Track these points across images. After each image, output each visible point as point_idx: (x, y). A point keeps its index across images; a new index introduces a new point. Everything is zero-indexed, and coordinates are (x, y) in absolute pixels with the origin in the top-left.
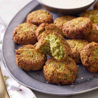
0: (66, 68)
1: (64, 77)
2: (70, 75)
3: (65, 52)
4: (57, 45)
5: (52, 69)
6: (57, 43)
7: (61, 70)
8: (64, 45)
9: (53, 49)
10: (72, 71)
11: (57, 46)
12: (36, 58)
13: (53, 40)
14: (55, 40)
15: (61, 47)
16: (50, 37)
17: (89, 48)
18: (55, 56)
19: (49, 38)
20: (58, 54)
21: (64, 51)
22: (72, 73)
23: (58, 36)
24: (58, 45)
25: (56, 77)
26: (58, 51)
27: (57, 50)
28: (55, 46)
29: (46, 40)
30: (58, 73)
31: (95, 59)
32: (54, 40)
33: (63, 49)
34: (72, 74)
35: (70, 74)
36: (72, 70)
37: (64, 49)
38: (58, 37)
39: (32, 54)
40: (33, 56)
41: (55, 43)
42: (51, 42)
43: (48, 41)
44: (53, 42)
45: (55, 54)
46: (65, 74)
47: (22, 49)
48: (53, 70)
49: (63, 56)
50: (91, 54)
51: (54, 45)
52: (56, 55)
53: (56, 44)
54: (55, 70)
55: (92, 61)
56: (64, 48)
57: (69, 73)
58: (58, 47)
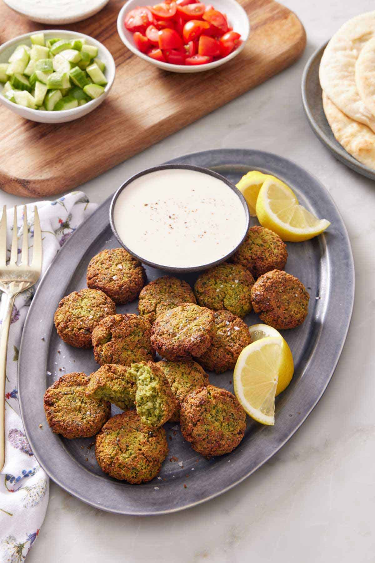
0: (139, 454)
1: (132, 473)
2: (144, 471)
3: (164, 413)
4: (151, 392)
5: (111, 451)
6: (154, 389)
7: (127, 456)
8: (165, 398)
9: (142, 399)
10: (150, 462)
11: (152, 395)
12: (88, 413)
13: (146, 379)
14: (150, 382)
15: (159, 401)
16: (141, 370)
17: (198, 407)
18: (143, 414)
19: (138, 371)
20: (149, 413)
21: (164, 410)
22: (151, 464)
23: (158, 374)
24: (154, 394)
25: (115, 470)
26: (151, 407)
27: (150, 404)
28: (148, 394)
29: (130, 373)
30: (120, 463)
31: (208, 430)
32: (149, 380)
33: (161, 405)
34: (149, 468)
35: (145, 468)
36: (150, 459)
37: (164, 407)
38: (157, 376)
39: (79, 404)
40: (80, 407)
41: (147, 388)
42: (140, 381)
43: (134, 378)
44: (145, 383)
45: (144, 411)
46: (133, 468)
47: (58, 390)
48: (112, 455)
49: (159, 420)
50: (199, 421)
51: (146, 391)
52: (145, 413)
53: (150, 390)
54: (116, 454)
55: (199, 435)
56: (164, 403)
57: (142, 466)
58: (153, 398)
